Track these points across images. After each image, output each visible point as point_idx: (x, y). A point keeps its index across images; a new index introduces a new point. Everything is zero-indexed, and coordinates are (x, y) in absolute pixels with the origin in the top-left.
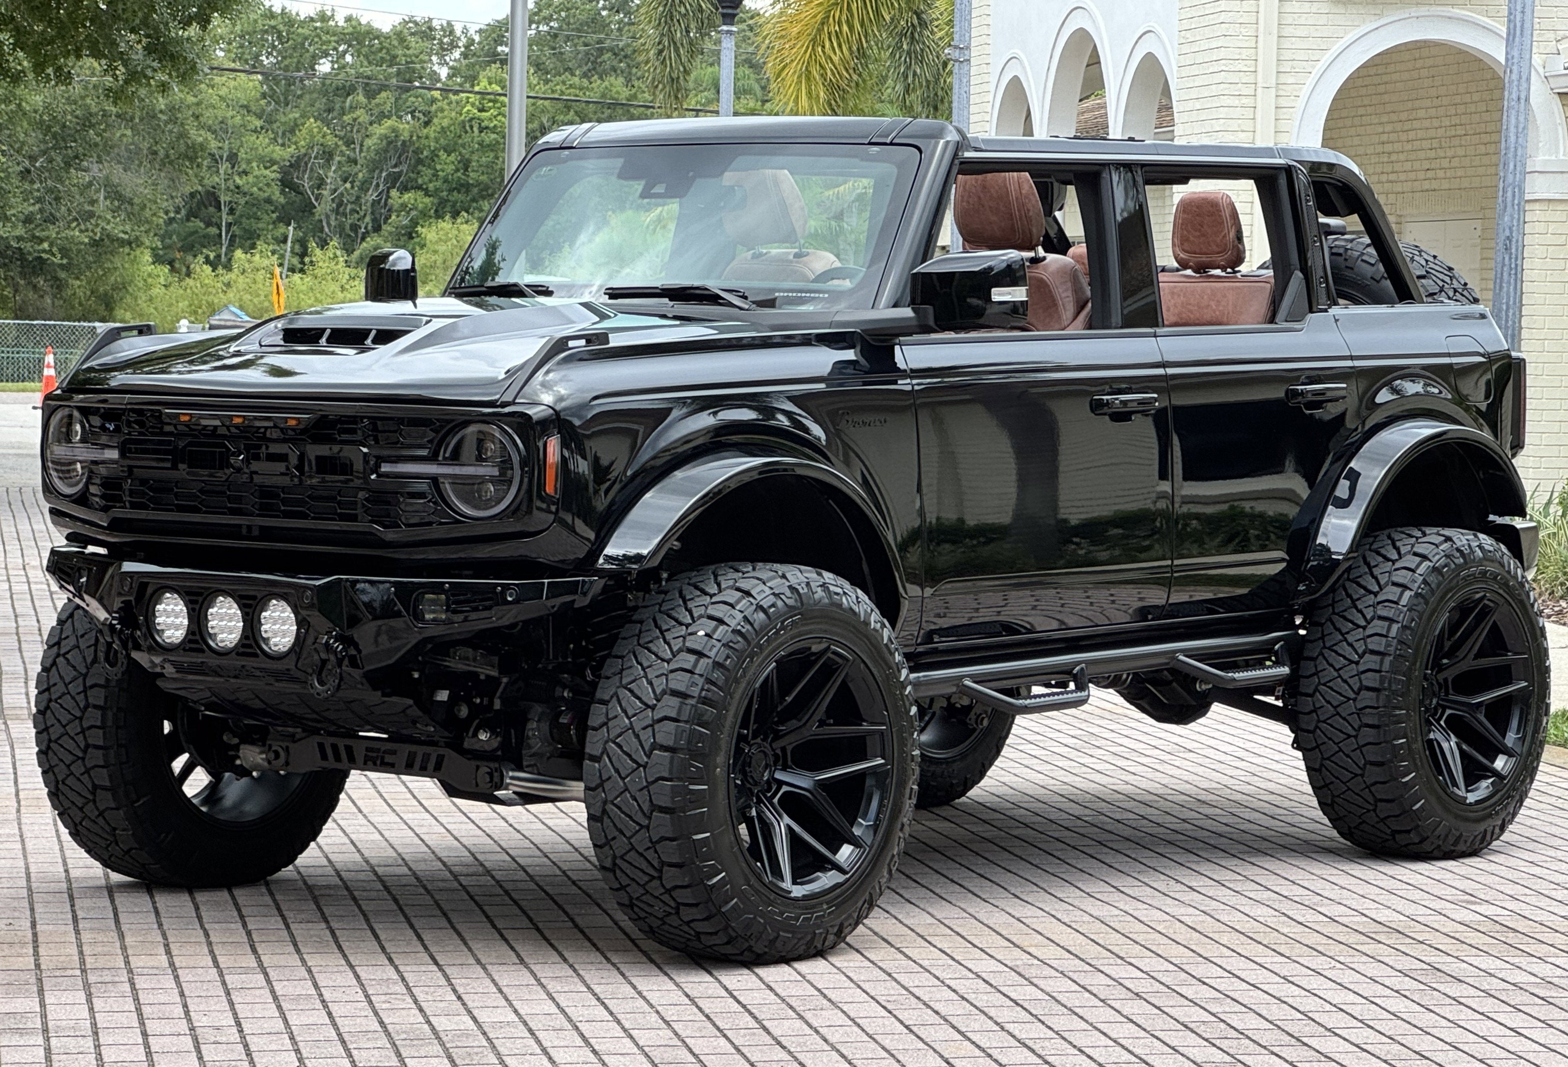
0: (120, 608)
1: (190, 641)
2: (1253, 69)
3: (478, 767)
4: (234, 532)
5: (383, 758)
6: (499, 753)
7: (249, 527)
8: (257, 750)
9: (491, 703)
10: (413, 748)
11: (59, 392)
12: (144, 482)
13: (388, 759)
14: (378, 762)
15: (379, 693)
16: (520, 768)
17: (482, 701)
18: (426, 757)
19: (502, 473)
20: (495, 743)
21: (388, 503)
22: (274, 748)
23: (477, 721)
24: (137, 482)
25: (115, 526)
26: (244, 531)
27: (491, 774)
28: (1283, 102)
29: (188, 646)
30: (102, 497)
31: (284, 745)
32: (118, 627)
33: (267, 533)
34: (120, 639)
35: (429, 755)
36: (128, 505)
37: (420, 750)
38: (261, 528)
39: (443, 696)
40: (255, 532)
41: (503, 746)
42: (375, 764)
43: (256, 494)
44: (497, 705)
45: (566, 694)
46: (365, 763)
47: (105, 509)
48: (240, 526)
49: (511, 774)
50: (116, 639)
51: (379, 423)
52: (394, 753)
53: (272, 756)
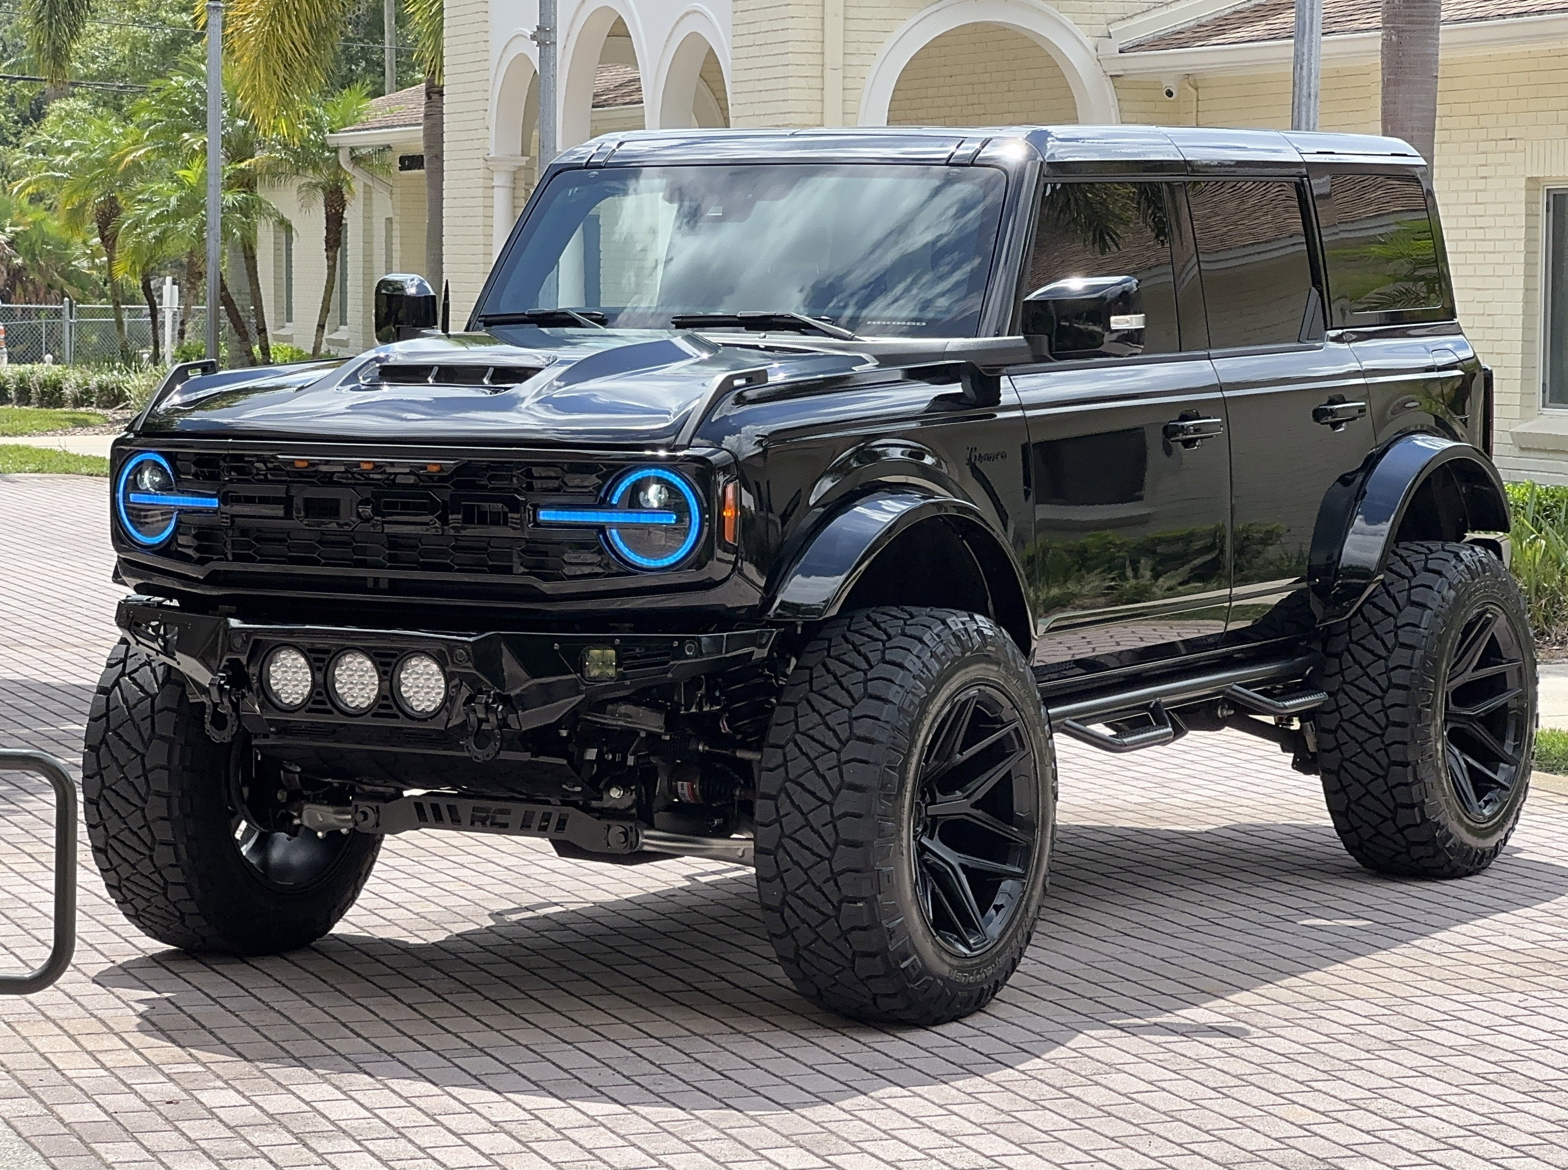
0: (225, 667)
1: (315, 702)
2: (819, 51)
3: (609, 827)
4: (358, 585)
5: (493, 818)
6: (634, 811)
7: (376, 580)
8: (330, 809)
9: (625, 759)
10: (530, 807)
11: (131, 436)
12: (244, 532)
13: (501, 819)
14: (488, 823)
15: (529, 754)
16: (652, 827)
17: (614, 757)
18: (547, 817)
19: (679, 520)
20: (629, 801)
21: (546, 554)
22: (360, 810)
23: (607, 779)
24: (237, 533)
25: (212, 579)
26: (370, 584)
27: (625, 834)
28: (850, 84)
29: (310, 705)
30: (197, 549)
31: (374, 805)
32: (228, 687)
33: (395, 587)
34: (231, 701)
35: (550, 814)
36: (230, 557)
37: (539, 810)
38: (391, 581)
39: (591, 754)
40: (384, 585)
41: (637, 803)
42: (484, 824)
43: (386, 545)
44: (631, 761)
45: (701, 748)
46: (472, 823)
47: (201, 562)
48: (365, 578)
49: (646, 833)
50: (226, 700)
51: (534, 469)
52: (506, 812)
53: (359, 817)
